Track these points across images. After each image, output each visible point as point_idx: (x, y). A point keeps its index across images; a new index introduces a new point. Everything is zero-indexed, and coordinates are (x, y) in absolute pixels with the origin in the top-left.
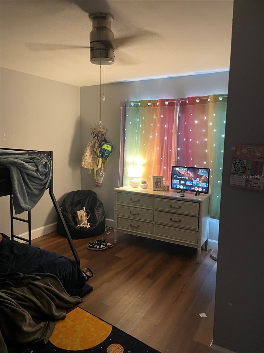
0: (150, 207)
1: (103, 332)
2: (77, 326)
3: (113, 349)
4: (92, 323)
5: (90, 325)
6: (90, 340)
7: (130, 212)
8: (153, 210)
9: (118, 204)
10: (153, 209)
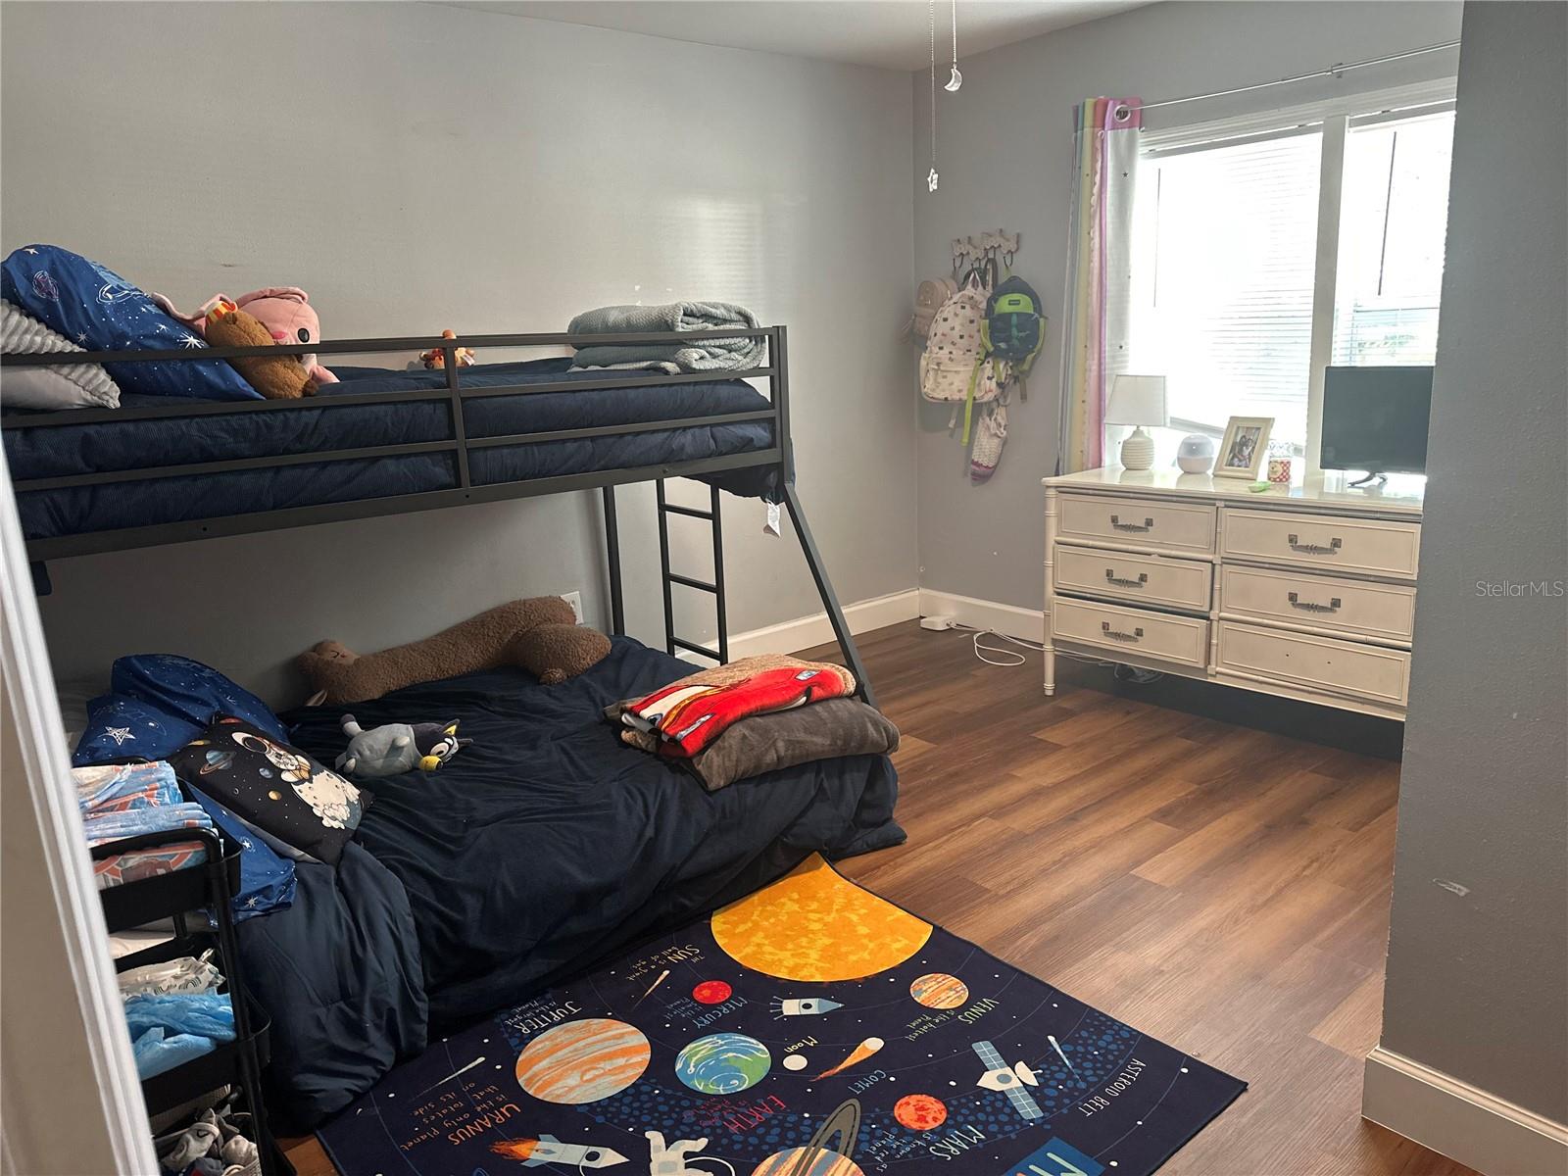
0: (1201, 550)
1: (900, 938)
2: (812, 916)
3: (932, 989)
4: (863, 911)
5: (854, 918)
6: (852, 958)
7: (1109, 573)
8: (1211, 562)
9: (1058, 538)
10: (1209, 557)
